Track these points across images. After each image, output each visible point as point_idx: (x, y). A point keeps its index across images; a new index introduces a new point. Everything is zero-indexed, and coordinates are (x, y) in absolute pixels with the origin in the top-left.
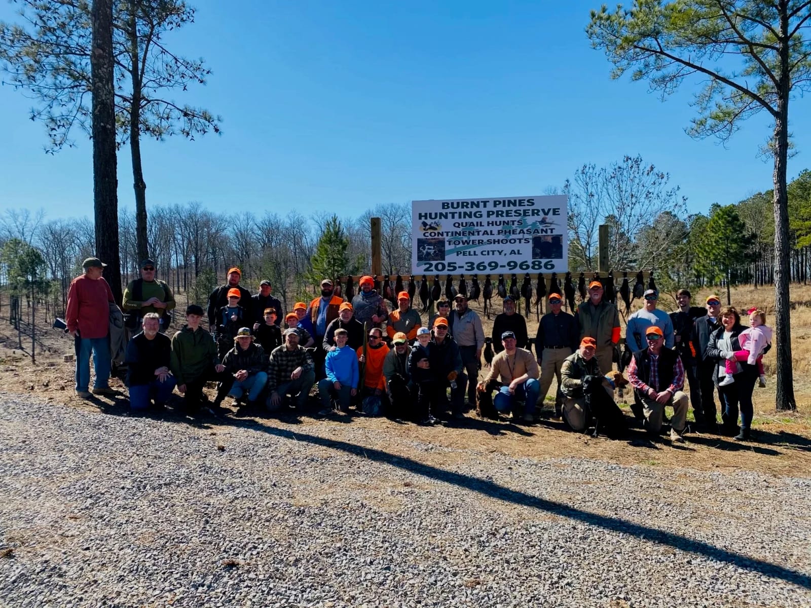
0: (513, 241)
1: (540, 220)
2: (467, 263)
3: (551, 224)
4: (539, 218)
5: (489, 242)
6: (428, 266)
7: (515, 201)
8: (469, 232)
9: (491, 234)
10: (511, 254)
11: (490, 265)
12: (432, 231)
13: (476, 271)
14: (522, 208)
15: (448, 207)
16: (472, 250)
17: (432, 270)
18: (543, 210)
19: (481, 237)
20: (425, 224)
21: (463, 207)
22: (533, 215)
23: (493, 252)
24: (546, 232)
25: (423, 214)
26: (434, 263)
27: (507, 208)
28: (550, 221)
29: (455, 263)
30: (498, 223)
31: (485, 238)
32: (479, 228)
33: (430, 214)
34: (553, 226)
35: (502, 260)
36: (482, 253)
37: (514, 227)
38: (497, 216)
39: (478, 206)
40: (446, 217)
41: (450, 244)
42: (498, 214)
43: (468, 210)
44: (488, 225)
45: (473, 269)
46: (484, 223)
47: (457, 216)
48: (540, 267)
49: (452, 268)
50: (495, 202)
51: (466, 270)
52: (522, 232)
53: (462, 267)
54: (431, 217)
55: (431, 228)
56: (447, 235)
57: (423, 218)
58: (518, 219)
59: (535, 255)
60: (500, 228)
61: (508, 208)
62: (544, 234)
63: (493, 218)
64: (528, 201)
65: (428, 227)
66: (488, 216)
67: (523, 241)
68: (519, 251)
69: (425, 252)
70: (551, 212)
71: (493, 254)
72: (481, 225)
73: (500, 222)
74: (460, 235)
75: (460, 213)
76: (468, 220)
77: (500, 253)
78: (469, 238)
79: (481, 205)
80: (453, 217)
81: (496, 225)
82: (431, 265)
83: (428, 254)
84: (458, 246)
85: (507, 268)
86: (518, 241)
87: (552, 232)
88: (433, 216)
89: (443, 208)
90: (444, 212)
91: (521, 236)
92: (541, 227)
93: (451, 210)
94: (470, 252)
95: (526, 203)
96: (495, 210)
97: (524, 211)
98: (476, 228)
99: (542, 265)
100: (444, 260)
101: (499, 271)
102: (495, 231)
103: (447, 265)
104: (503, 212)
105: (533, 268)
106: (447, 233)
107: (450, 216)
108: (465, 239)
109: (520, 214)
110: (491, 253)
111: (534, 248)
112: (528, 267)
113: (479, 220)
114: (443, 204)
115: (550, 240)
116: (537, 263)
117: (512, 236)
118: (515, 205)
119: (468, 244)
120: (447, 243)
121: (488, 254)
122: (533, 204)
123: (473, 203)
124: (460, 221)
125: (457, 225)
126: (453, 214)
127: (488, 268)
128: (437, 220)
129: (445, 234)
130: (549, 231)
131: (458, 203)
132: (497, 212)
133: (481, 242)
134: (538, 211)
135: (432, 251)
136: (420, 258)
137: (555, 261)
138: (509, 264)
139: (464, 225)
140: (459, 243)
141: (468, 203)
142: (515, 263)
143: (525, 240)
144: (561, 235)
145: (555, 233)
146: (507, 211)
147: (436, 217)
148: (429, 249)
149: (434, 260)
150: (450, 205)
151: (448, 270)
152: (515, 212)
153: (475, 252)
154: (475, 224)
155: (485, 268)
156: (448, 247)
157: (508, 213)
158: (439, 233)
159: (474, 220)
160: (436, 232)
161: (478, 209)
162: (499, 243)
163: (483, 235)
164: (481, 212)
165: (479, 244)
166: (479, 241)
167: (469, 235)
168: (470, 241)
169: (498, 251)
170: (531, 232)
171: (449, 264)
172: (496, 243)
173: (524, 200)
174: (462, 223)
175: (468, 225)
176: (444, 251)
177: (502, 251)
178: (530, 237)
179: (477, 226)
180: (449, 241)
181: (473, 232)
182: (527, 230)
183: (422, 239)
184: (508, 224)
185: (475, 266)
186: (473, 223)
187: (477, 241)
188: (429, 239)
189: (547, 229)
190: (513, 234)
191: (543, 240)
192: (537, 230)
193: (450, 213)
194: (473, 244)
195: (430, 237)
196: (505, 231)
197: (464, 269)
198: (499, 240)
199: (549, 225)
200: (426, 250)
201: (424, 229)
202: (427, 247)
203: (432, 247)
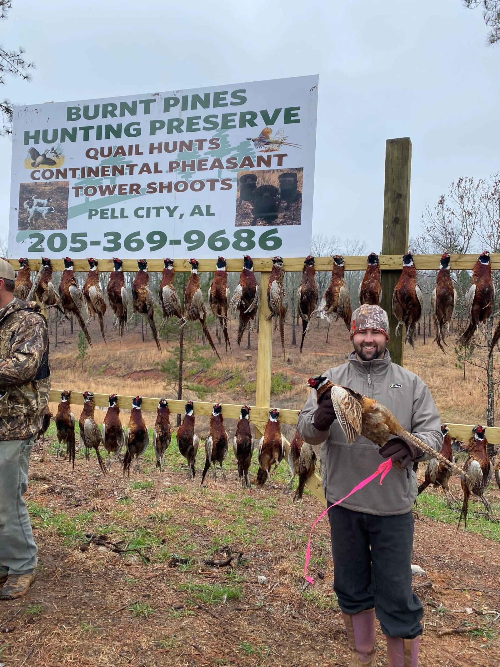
0: (197, 186)
1: (256, 136)
2: (106, 235)
3: (280, 143)
4: (255, 132)
5: (152, 189)
6: (35, 240)
7: (207, 96)
8: (115, 168)
9: (157, 171)
10: (192, 215)
11: (150, 238)
12: (46, 167)
14: (220, 111)
15: (78, 117)
16: (117, 207)
17: (42, 250)
18: (265, 114)
20: (34, 153)
21: (105, 116)
22: (242, 125)
23: (158, 209)
24: (268, 163)
25: (32, 134)
26: (47, 233)
27: (190, 113)
28: (279, 138)
29: (85, 235)
30: (171, 148)
31: (144, 180)
32: (134, 159)
33: (45, 132)
34: (282, 150)
35: (175, 228)
36: (136, 214)
37: (202, 154)
38: (170, 132)
39: (133, 112)
40: (73, 138)
41: (77, 195)
42: (172, 126)
43: (113, 122)
44: (151, 152)
45: (117, 247)
46: (144, 149)
48: (251, 245)
49: (78, 245)
50: (167, 100)
51: (106, 249)
52: (217, 164)
53: (97, 243)
54: (46, 140)
56: (74, 176)
57: (32, 141)
58: (209, 135)
59: (241, 216)
60: (174, 157)
61: (193, 113)
62: (264, 167)
63: (162, 136)
64: (234, 95)
65: (39, 159)
66: (152, 133)
67: (218, 185)
68: (208, 207)
69: (31, 211)
70: (282, 115)
71: (158, 215)
72: (137, 153)
73: (175, 144)
74: (96, 174)
75: (99, 128)
76: (114, 142)
77: (171, 212)
78: (113, 181)
79: (141, 108)
80: (86, 138)
81: (167, 150)
82: (42, 239)
83: (38, 215)
84: (91, 199)
85: (185, 245)
86: (208, 185)
87: (280, 163)
88: (50, 137)
89: (69, 119)
90: (69, 126)
91: (214, 174)
92: (257, 152)
93: (83, 122)
94: (113, 210)
95: (229, 99)
96: (165, 117)
97: (225, 116)
98: (128, 158)
99: (256, 239)
100: (66, 228)
101: (166, 252)
102: (164, 166)
103: (69, 239)
104: (181, 122)
105: (237, 246)
106: (74, 170)
107: (80, 134)
108: (106, 182)
109: (215, 125)
110: (153, 212)
111: (239, 202)
112: (225, 244)
113: (134, 141)
114: (70, 110)
115: (275, 181)
116: (245, 235)
117: (198, 175)
118: (206, 105)
120: (72, 192)
121: (148, 215)
122: (244, 100)
123: (124, 106)
124: (98, 144)
125: (92, 153)
126: (86, 130)
127: (147, 246)
128: (55, 145)
129: (70, 173)
130: (274, 161)
131: (97, 107)
132: (171, 121)
133: (135, 189)
134: (254, 115)
135: (44, 210)
136: (22, 225)
137: (283, 231)
138: (187, 237)
139: (106, 153)
140: (95, 192)
141: (114, 107)
142: (201, 235)
143: (223, 182)
144: (300, 170)
145: (288, 164)
146: (190, 120)
147: (55, 139)
148: (40, 205)
149: (48, 227)
150: (81, 113)
151: (72, 249)
152: (207, 120)
153: (123, 210)
154: (127, 151)
155: (140, 245)
156: (73, 201)
157: (191, 124)
158: (58, 171)
159: (125, 141)
160: (54, 169)
161: (133, 119)
162: (170, 191)
163: (140, 173)
164: (138, 124)
165: (131, 193)
166: (132, 186)
167: (114, 174)
168: (115, 187)
169: (168, 208)
170: (235, 165)
171: (74, 236)
172: (165, 191)
173: (226, 93)
174: (102, 149)
175: (113, 153)
176: (67, 209)
177: (176, 208)
178: (233, 175)
179: (130, 154)
180: (77, 189)
181: (123, 167)
182: (228, 161)
183: (28, 185)
184: (190, 148)
185: (122, 241)
186: (121, 148)
187: (128, 188)
188: (40, 185)
189: (269, 157)
190: (200, 169)
191: (260, 182)
192: (248, 159)
193: (81, 129)
194: (120, 193)
195: (42, 180)
196: (184, 162)
197: (101, 247)
198: (170, 183)
199: (275, 147)
200: (34, 207)
201: (33, 165)
202: (35, 201)
203: (45, 201)
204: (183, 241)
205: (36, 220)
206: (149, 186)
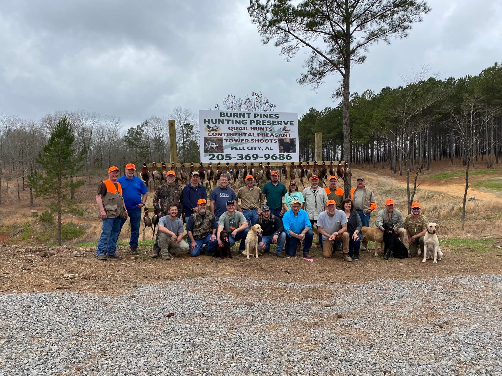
0: (267, 141)
1: (283, 128)
2: (238, 155)
5: (252, 141)
6: (212, 156)
7: (267, 115)
8: (239, 134)
9: (253, 136)
10: (266, 149)
11: (253, 156)
12: (214, 132)
13: (244, 161)
14: (272, 120)
15: (224, 116)
17: (215, 160)
18: (284, 122)
19: (247, 138)
20: (209, 127)
21: (234, 117)
22: (278, 125)
23: (255, 148)
24: (286, 136)
25: (207, 120)
26: (216, 154)
27: (262, 119)
28: (289, 129)
29: (231, 155)
31: (250, 138)
32: (246, 131)
33: (212, 120)
34: (290, 132)
35: (261, 153)
36: (248, 148)
37: (267, 132)
38: (257, 124)
39: (244, 116)
40: (223, 123)
41: (226, 142)
42: (258, 122)
43: (238, 119)
44: (251, 130)
45: (242, 159)
46: (249, 128)
47: (230, 122)
48: (284, 159)
49: (228, 158)
50: (255, 114)
51: (238, 159)
52: (272, 135)
54: (213, 123)
55: (213, 130)
56: (225, 135)
57: (207, 123)
59: (280, 150)
60: (259, 132)
61: (264, 119)
62: (285, 137)
63: (254, 125)
64: (275, 115)
65: (211, 129)
66: (251, 124)
68: (271, 147)
69: (209, 146)
70: (289, 123)
71: (255, 149)
72: (247, 130)
73: (259, 128)
74: (233, 135)
75: (233, 121)
76: (238, 125)
77: (259, 149)
78: (239, 138)
79: (246, 116)
80: (228, 123)
81: (256, 130)
82: (214, 156)
83: (212, 148)
84: (232, 143)
85: (264, 158)
86: (270, 141)
87: (290, 136)
88: (214, 122)
89: (221, 116)
90: (222, 119)
91: (271, 138)
92: (283, 132)
93: (226, 118)
94: (240, 147)
95: (274, 117)
96: (255, 120)
97: (273, 121)
98: (243, 131)
99: (285, 157)
100: (223, 152)
101: (259, 160)
102: (256, 134)
103: (225, 156)
104: (260, 122)
105: (280, 158)
106: (224, 134)
107: (226, 122)
108: (236, 138)
109: (271, 124)
110: (253, 148)
111: (279, 146)
112: (276, 158)
113: (245, 126)
114: (221, 113)
115: (288, 141)
116: (282, 155)
117: (266, 138)
118: (267, 117)
119: (239, 142)
120: (224, 141)
121: (252, 149)
122: (278, 117)
123: (241, 114)
125: (231, 128)
126: (228, 121)
127: (252, 158)
128: (216, 125)
129: (223, 135)
130: (288, 135)
131: (231, 114)
132: (257, 121)
133: (247, 141)
134: (281, 122)
135: (214, 146)
136: (206, 151)
137: (292, 155)
138: (265, 156)
139: (236, 129)
140: (233, 141)
141: (237, 114)
142: (269, 155)
143: (274, 140)
144: (295, 138)
145: (292, 137)
146: (263, 121)
147: (216, 122)
148: (212, 144)
149: (216, 152)
150: (226, 115)
151: (226, 159)
152: (268, 122)
153: (243, 147)
154: (243, 128)
155: (250, 158)
156: (225, 144)
157: (263, 123)
158: (219, 134)
160: (217, 133)
161: (244, 119)
162: (258, 142)
163: (248, 136)
164: (246, 121)
165: (246, 142)
166: (246, 140)
167: (239, 136)
168: (240, 140)
169: (258, 147)
170: (277, 136)
171: (227, 155)
172: (257, 142)
173: (273, 114)
174: (234, 127)
175: (238, 129)
176: (223, 146)
177: (261, 147)
178: (277, 138)
179: (244, 130)
180: (226, 140)
181: (242, 134)
182: (275, 134)
183: (207, 138)
184: (263, 129)
185: (244, 157)
186: (241, 128)
187: (244, 140)
188: (212, 138)
189: (286, 134)
190: (267, 136)
191: (284, 141)
192: (281, 134)
193: (226, 120)
194: (242, 142)
195: (212, 136)
196: (262, 134)
197: (237, 159)
198: (258, 140)
199: (288, 131)
200: (210, 145)
201: (208, 131)
202: (211, 143)
203: (214, 143)
204: (263, 157)
205: (211, 150)
206: (251, 140)
